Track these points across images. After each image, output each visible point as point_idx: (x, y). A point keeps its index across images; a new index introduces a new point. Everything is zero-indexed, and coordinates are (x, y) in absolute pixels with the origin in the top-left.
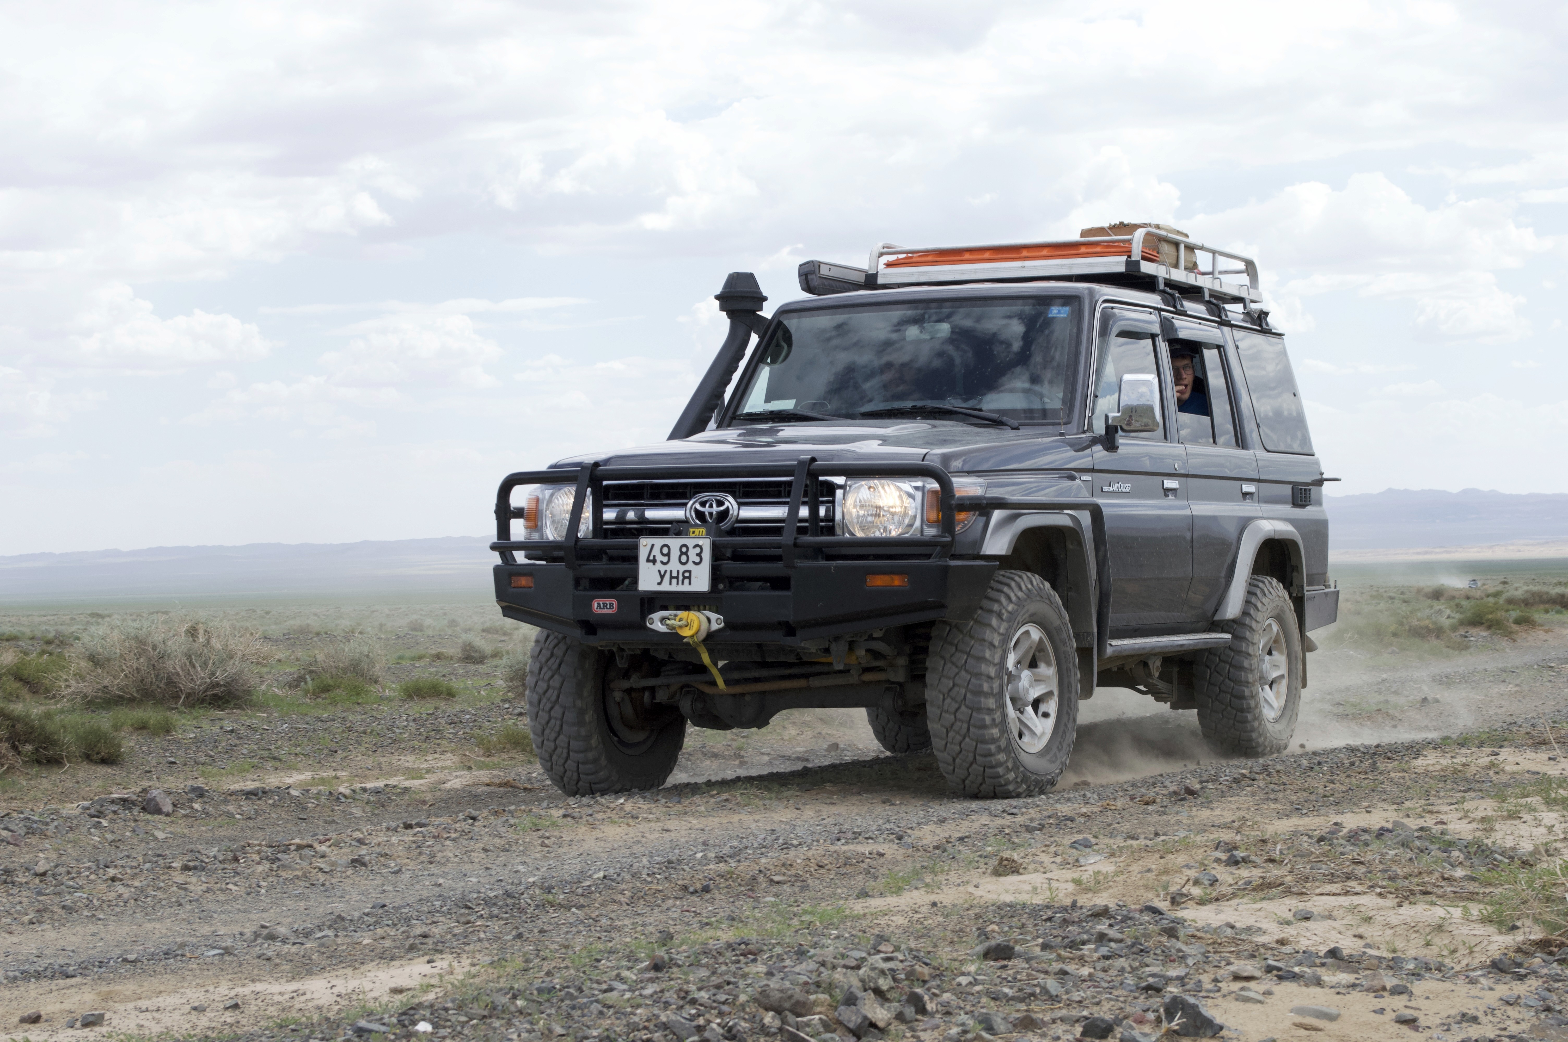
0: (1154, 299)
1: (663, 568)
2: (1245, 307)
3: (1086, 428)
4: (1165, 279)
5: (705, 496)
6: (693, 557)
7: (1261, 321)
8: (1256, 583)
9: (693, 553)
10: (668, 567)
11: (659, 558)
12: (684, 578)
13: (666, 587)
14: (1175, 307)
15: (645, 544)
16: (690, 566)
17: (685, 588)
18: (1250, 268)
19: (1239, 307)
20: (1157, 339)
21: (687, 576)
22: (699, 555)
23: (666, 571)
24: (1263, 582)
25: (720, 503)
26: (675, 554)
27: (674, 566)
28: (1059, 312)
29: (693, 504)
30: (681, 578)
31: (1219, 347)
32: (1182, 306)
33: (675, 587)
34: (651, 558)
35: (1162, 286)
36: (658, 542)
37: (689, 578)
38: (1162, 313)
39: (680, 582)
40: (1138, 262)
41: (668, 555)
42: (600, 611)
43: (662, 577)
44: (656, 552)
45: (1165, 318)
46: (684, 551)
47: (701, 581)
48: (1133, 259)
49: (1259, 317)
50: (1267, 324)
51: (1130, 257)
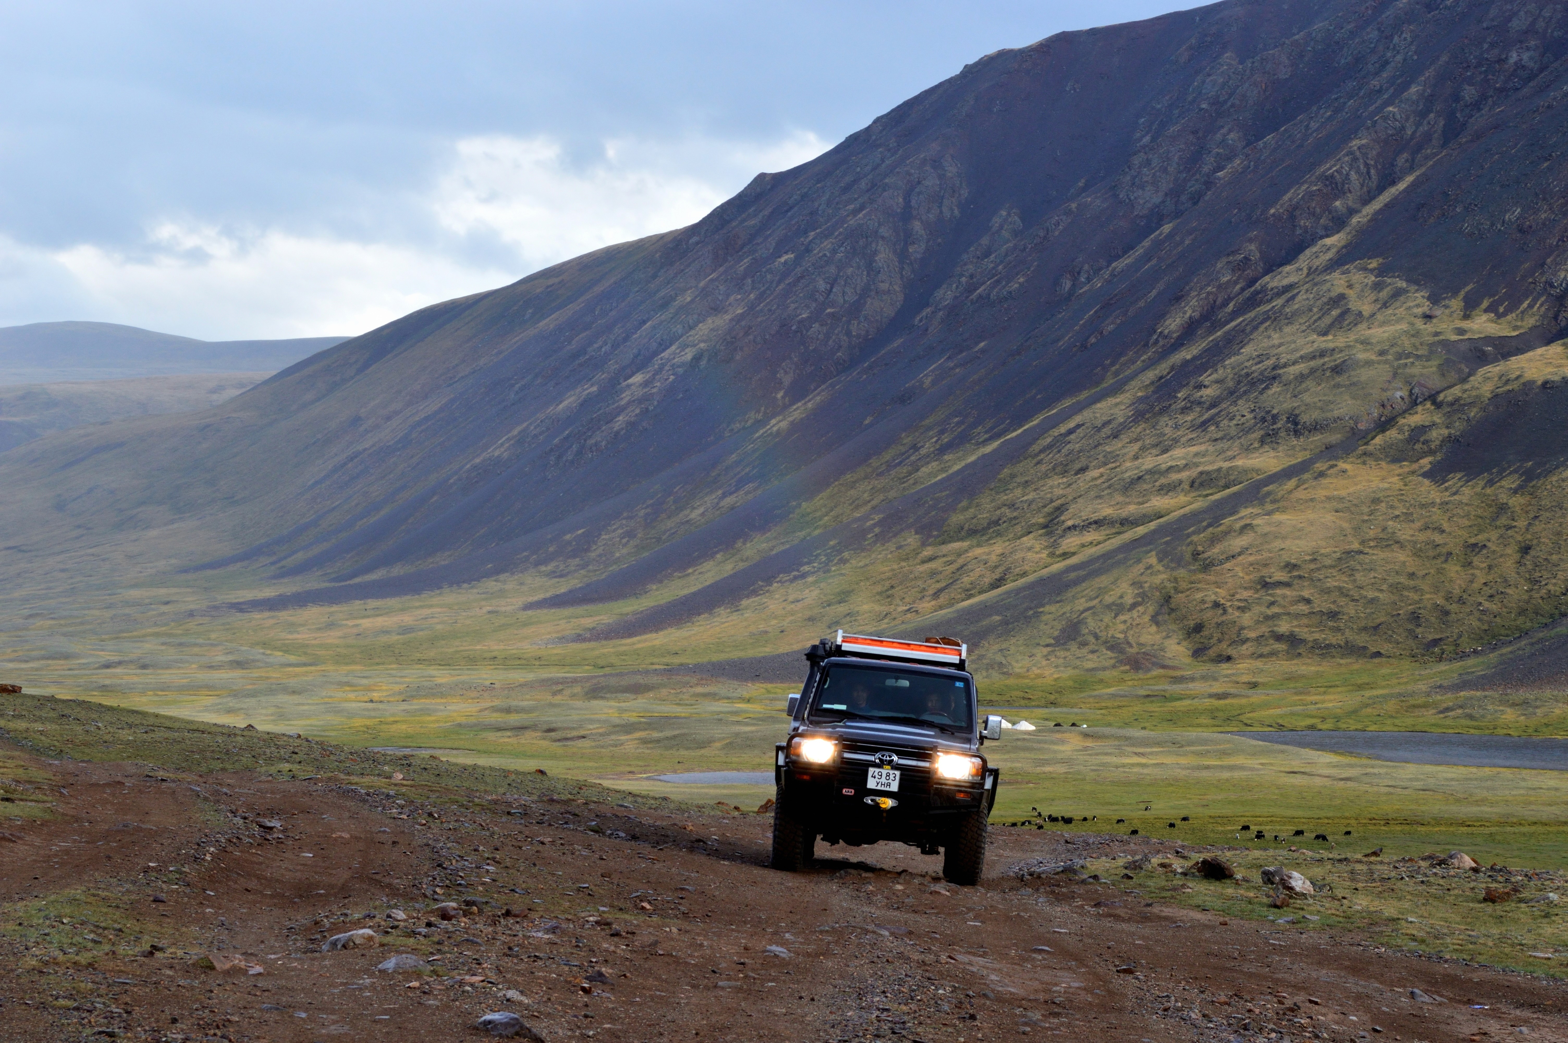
1: (878, 780)
5: (884, 753)
9: (892, 777)
10: (880, 780)
11: (877, 776)
12: (887, 785)
13: (879, 788)
15: (871, 770)
16: (890, 781)
17: (888, 789)
21: (889, 785)
22: (894, 778)
23: (879, 782)
25: (890, 757)
26: (884, 775)
27: (883, 780)
29: (878, 755)
33: (883, 788)
34: (873, 776)
36: (877, 770)
39: (885, 787)
41: (881, 776)
42: (845, 793)
43: (878, 784)
44: (876, 774)
46: (888, 775)
47: (894, 787)
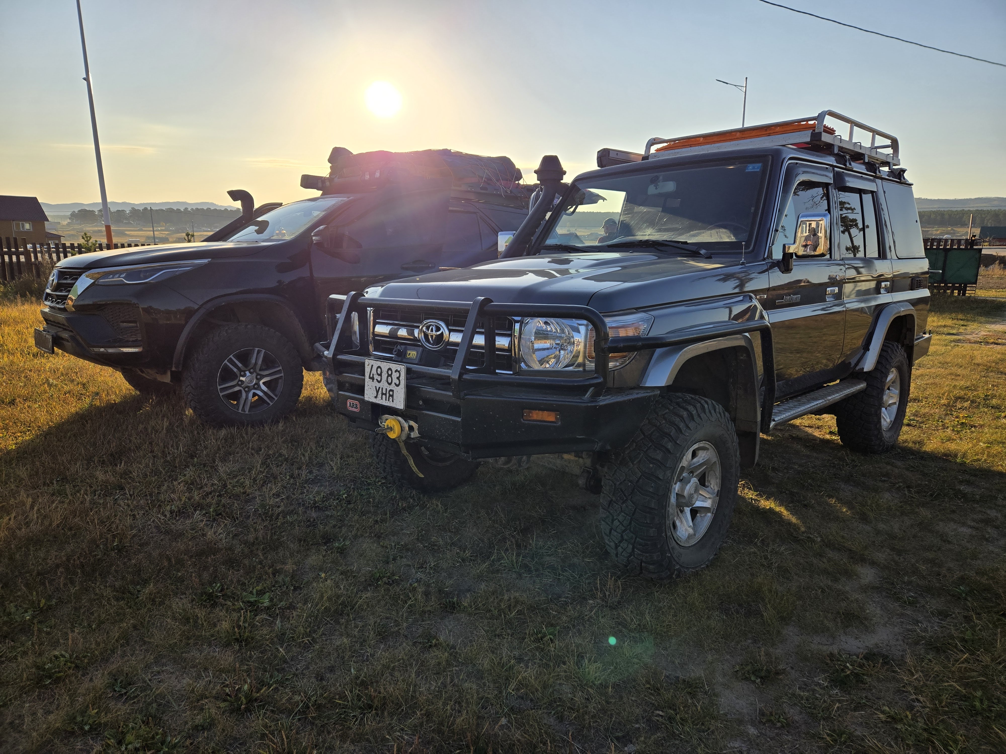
0: (831, 160)
1: (378, 385)
2: (889, 169)
3: (766, 256)
4: (839, 147)
5: (429, 322)
6: (395, 381)
7: (901, 177)
8: (887, 344)
9: (395, 375)
10: (380, 385)
11: (376, 377)
12: (390, 395)
13: (379, 400)
14: (845, 165)
15: (368, 363)
16: (393, 386)
17: (390, 403)
18: (895, 144)
19: (886, 169)
20: (830, 187)
22: (398, 378)
23: (379, 388)
24: (893, 345)
26: (384, 375)
27: (384, 385)
28: (754, 168)
29: (422, 328)
30: (388, 395)
31: (872, 192)
32: (850, 164)
33: (384, 402)
34: (371, 376)
35: (836, 151)
36: (376, 363)
37: (392, 396)
38: (836, 169)
39: (387, 399)
40: (820, 134)
41: (380, 375)
42: (350, 409)
43: (377, 392)
44: (374, 371)
45: (838, 172)
46: (390, 374)
47: (399, 400)
48: (816, 131)
49: (900, 173)
50: (904, 178)
51: (814, 130)
